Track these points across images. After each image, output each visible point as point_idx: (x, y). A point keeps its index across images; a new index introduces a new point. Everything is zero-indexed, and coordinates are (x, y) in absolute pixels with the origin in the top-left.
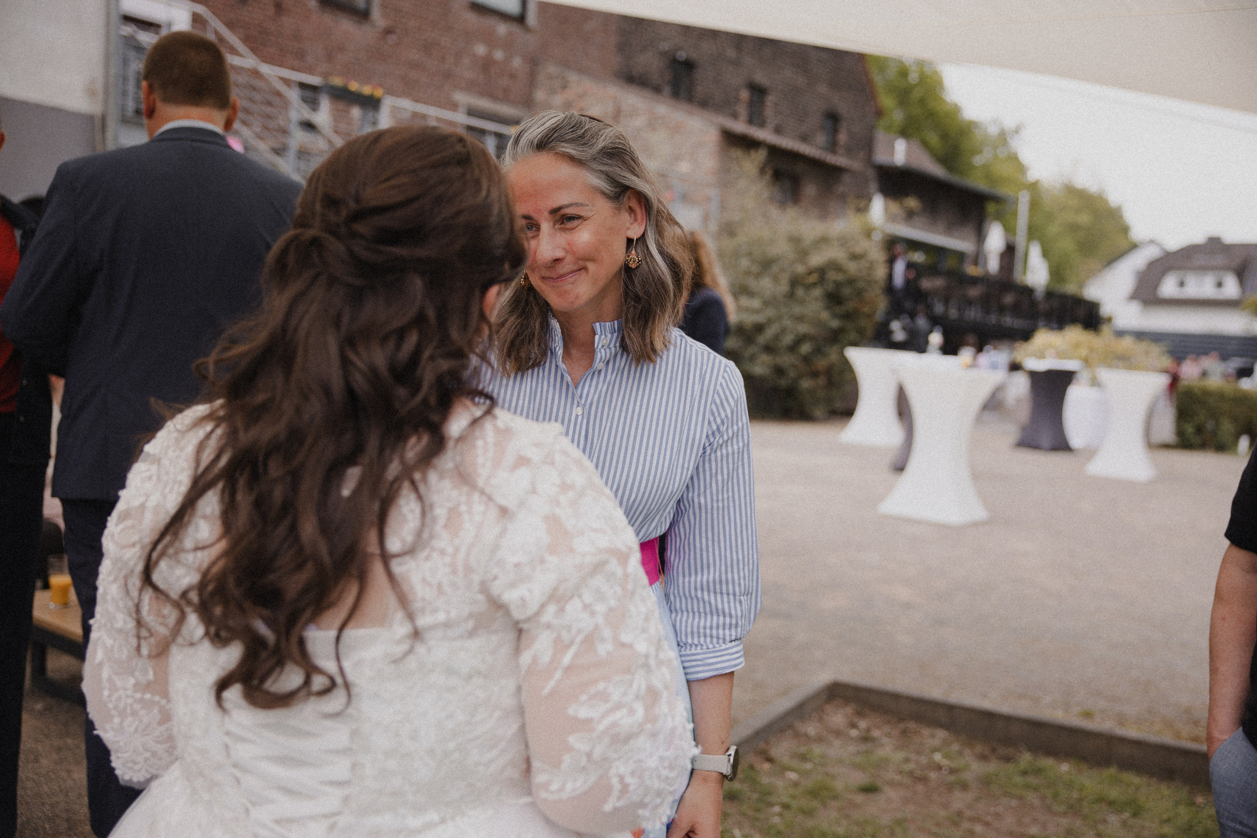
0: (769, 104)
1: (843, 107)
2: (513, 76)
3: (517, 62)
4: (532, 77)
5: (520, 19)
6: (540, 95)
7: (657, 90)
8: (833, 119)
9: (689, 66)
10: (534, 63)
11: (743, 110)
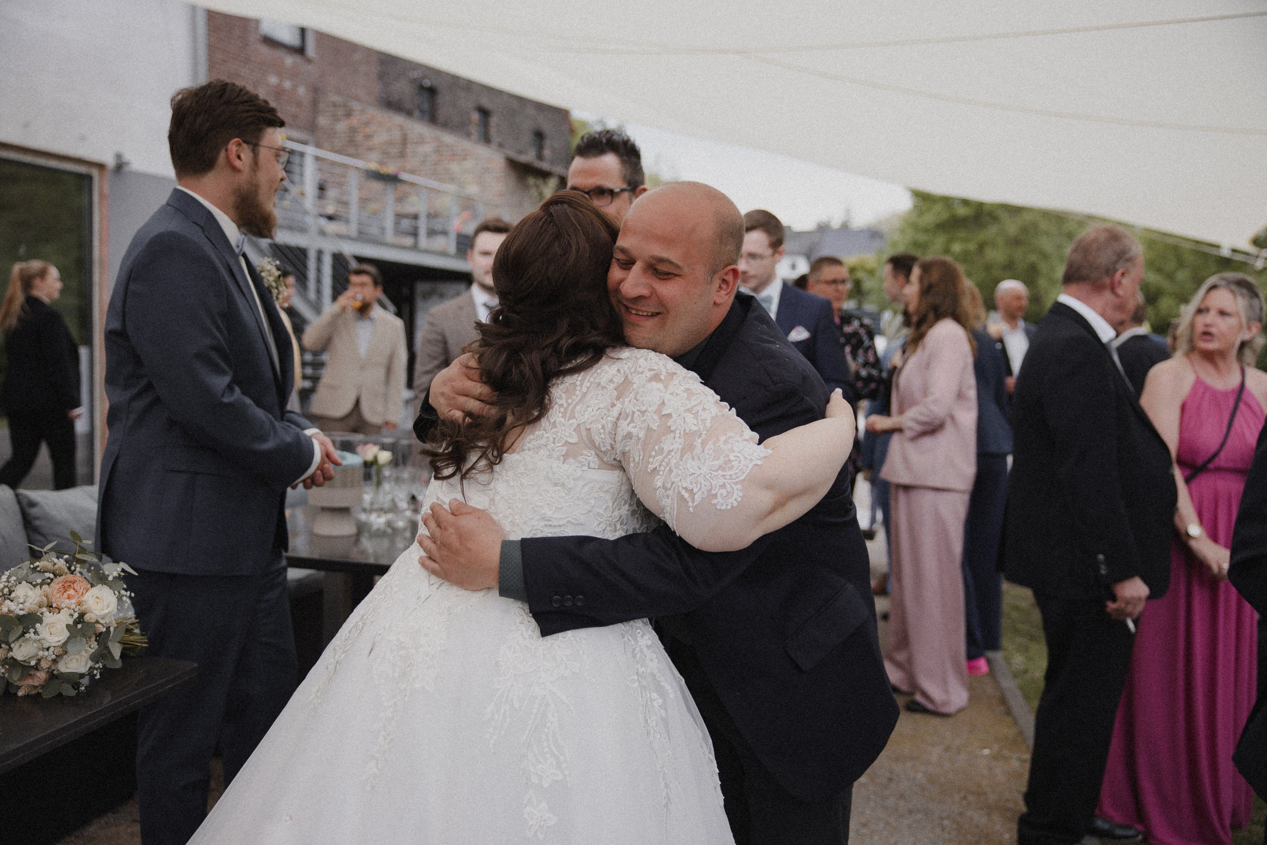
0: (492, 124)
1: (547, 127)
2: (299, 104)
3: (302, 91)
4: (315, 103)
5: (300, 51)
6: (323, 121)
7: (409, 113)
8: (539, 136)
9: (432, 92)
10: (316, 91)
11: (474, 130)
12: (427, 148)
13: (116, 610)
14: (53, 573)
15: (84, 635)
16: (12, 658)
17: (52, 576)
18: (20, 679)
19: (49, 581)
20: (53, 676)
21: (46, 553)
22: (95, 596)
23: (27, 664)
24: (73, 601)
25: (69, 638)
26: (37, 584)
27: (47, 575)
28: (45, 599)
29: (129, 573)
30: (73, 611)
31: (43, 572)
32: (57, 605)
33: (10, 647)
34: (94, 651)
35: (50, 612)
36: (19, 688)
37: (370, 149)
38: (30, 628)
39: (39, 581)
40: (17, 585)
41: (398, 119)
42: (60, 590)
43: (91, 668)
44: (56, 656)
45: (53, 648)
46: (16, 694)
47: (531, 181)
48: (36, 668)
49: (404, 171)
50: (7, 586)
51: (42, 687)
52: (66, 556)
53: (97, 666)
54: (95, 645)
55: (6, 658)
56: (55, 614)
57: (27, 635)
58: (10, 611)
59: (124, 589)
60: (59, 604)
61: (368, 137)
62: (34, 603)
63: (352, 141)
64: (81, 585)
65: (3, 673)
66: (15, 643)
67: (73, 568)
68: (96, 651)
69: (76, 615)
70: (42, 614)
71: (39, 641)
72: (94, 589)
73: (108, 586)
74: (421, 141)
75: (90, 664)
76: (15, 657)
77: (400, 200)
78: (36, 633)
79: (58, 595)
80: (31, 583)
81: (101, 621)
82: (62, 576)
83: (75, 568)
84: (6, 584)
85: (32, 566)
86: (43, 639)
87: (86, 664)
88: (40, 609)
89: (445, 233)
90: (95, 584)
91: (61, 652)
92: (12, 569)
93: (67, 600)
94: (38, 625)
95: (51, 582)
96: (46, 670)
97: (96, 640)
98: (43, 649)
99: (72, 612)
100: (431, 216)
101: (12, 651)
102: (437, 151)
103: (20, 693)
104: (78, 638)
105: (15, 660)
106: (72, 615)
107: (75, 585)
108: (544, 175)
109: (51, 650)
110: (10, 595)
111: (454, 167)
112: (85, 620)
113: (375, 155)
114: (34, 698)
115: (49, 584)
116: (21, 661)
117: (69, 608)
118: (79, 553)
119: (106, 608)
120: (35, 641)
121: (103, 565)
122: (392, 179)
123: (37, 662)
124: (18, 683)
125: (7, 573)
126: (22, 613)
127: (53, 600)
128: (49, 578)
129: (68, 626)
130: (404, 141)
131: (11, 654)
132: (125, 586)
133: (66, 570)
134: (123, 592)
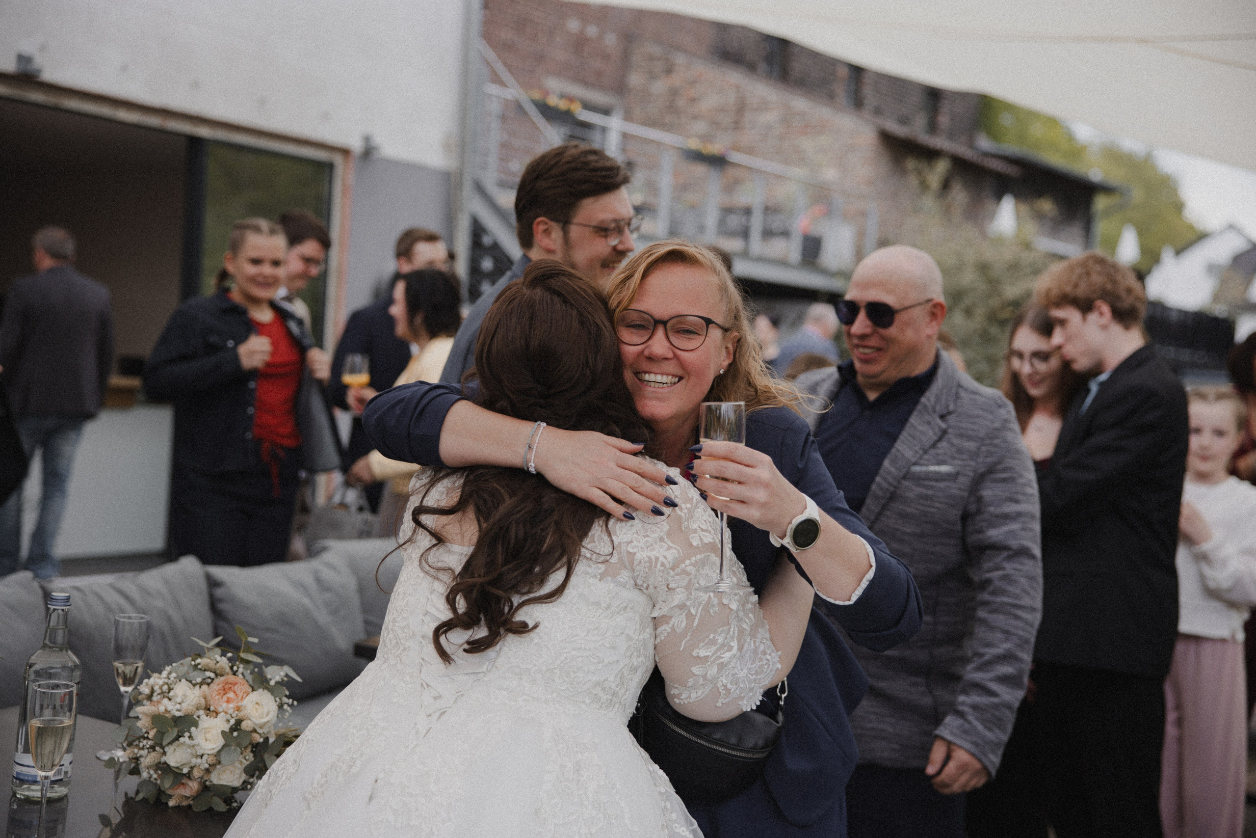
2: (606, 57)
3: (611, 40)
4: (626, 56)
6: (635, 79)
7: (751, 67)
8: (934, 97)
10: (629, 39)
11: (841, 90)
12: (771, 117)
13: (275, 719)
14: (215, 672)
15: (239, 745)
16: (165, 763)
17: (212, 675)
18: (171, 787)
19: (209, 680)
20: (206, 788)
21: (209, 649)
22: (254, 703)
23: (179, 772)
24: (231, 705)
25: (224, 747)
26: (197, 684)
27: (208, 674)
28: (203, 701)
29: (293, 679)
30: (230, 717)
31: (205, 670)
32: (215, 708)
33: (164, 751)
34: (248, 763)
35: (207, 716)
36: (170, 796)
37: (695, 117)
38: (185, 732)
39: (199, 680)
40: (177, 682)
41: (734, 77)
42: (220, 691)
43: (244, 782)
44: (210, 765)
45: (207, 756)
46: (167, 803)
47: (911, 164)
48: (189, 776)
49: (736, 148)
50: (167, 684)
51: (194, 798)
52: (230, 655)
53: (251, 780)
54: (250, 757)
55: (160, 763)
56: (212, 718)
57: (181, 739)
58: (167, 711)
59: (286, 696)
60: (217, 707)
61: (693, 100)
62: (192, 704)
63: (671, 108)
64: (242, 687)
65: (156, 779)
66: (169, 746)
67: (235, 668)
68: (251, 763)
69: (233, 721)
70: (199, 717)
71: (193, 746)
72: (255, 693)
73: (269, 691)
74: (764, 106)
75: (244, 777)
76: (168, 763)
77: (729, 188)
78: (190, 737)
79: (217, 697)
80: (190, 682)
81: (260, 731)
82: (223, 676)
83: (238, 668)
84: (166, 680)
85: (193, 663)
86: (198, 745)
87: (240, 777)
88: (197, 712)
89: (785, 234)
90: (255, 688)
91: (214, 761)
92: (174, 664)
93: (225, 705)
94: (193, 729)
95: (212, 682)
96: (199, 780)
97: (252, 751)
98: (197, 756)
99: (228, 717)
100: (769, 210)
101: (165, 756)
102: (786, 120)
103: (171, 803)
104: (233, 748)
105: (168, 765)
106: (228, 721)
107: (236, 687)
108: (930, 155)
109: (205, 757)
110: (169, 692)
111: (807, 144)
112: (242, 728)
113: (700, 127)
114: (184, 811)
115: (208, 684)
116: (174, 767)
117: (226, 713)
118: (243, 652)
119: (265, 715)
120: (190, 747)
121: (266, 667)
122: (718, 162)
123: (190, 769)
124: (170, 792)
125: (168, 668)
126: (178, 714)
127: (212, 702)
128: (209, 678)
129: (223, 732)
130: (741, 108)
131: (164, 759)
132: (287, 693)
133: (228, 670)
134: (285, 700)
